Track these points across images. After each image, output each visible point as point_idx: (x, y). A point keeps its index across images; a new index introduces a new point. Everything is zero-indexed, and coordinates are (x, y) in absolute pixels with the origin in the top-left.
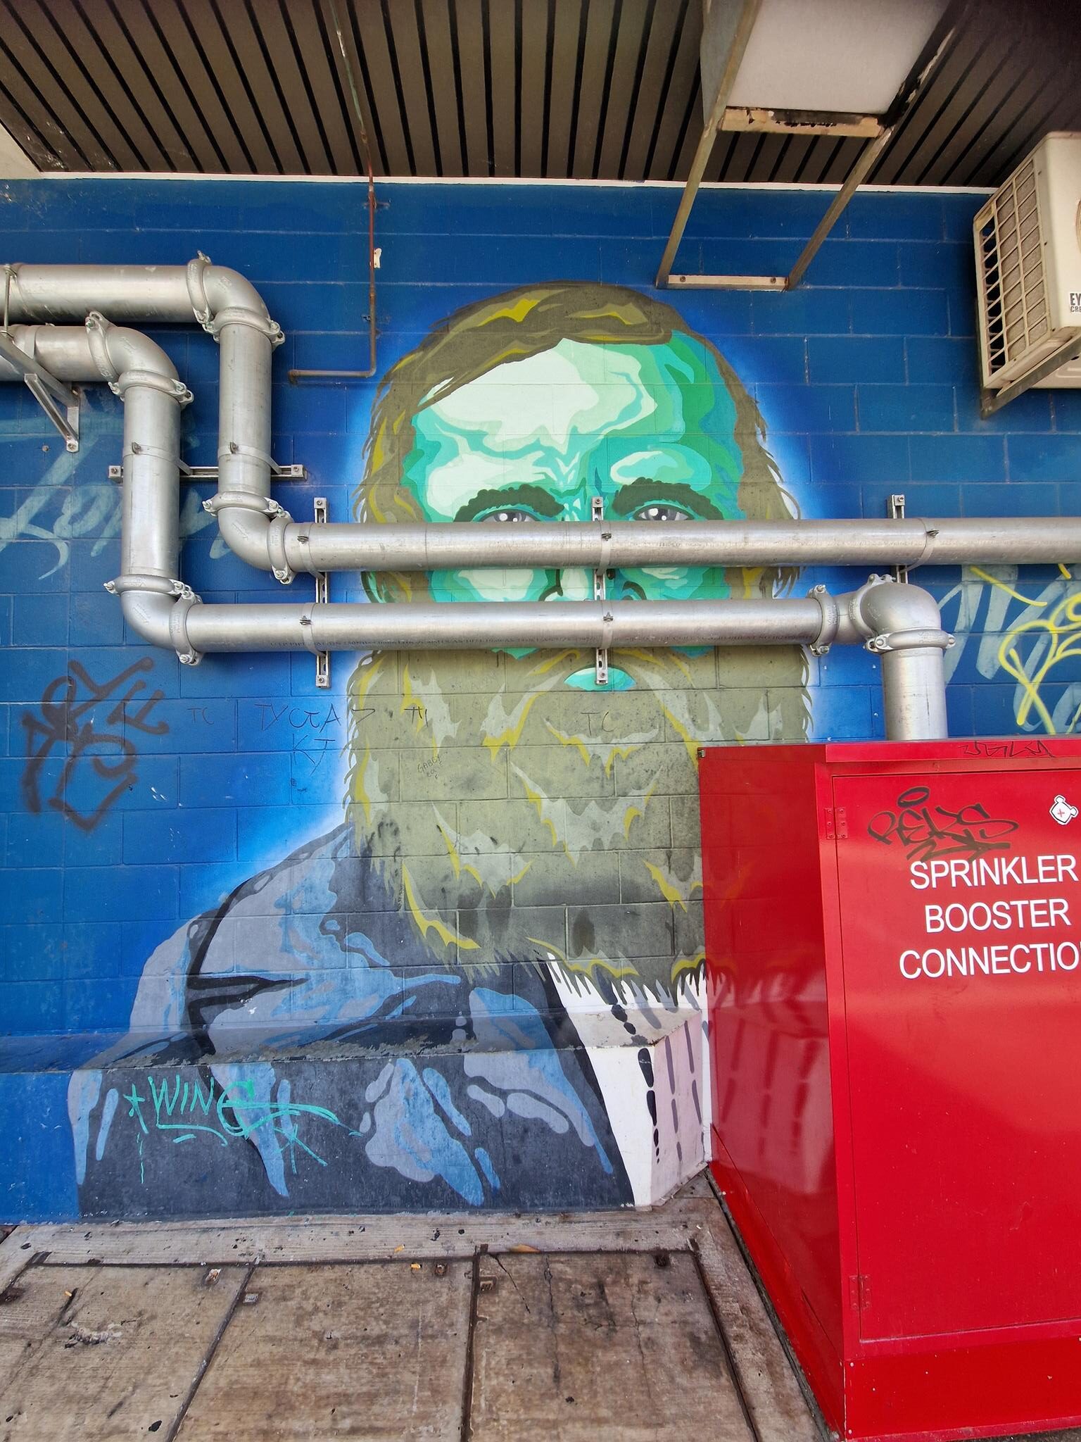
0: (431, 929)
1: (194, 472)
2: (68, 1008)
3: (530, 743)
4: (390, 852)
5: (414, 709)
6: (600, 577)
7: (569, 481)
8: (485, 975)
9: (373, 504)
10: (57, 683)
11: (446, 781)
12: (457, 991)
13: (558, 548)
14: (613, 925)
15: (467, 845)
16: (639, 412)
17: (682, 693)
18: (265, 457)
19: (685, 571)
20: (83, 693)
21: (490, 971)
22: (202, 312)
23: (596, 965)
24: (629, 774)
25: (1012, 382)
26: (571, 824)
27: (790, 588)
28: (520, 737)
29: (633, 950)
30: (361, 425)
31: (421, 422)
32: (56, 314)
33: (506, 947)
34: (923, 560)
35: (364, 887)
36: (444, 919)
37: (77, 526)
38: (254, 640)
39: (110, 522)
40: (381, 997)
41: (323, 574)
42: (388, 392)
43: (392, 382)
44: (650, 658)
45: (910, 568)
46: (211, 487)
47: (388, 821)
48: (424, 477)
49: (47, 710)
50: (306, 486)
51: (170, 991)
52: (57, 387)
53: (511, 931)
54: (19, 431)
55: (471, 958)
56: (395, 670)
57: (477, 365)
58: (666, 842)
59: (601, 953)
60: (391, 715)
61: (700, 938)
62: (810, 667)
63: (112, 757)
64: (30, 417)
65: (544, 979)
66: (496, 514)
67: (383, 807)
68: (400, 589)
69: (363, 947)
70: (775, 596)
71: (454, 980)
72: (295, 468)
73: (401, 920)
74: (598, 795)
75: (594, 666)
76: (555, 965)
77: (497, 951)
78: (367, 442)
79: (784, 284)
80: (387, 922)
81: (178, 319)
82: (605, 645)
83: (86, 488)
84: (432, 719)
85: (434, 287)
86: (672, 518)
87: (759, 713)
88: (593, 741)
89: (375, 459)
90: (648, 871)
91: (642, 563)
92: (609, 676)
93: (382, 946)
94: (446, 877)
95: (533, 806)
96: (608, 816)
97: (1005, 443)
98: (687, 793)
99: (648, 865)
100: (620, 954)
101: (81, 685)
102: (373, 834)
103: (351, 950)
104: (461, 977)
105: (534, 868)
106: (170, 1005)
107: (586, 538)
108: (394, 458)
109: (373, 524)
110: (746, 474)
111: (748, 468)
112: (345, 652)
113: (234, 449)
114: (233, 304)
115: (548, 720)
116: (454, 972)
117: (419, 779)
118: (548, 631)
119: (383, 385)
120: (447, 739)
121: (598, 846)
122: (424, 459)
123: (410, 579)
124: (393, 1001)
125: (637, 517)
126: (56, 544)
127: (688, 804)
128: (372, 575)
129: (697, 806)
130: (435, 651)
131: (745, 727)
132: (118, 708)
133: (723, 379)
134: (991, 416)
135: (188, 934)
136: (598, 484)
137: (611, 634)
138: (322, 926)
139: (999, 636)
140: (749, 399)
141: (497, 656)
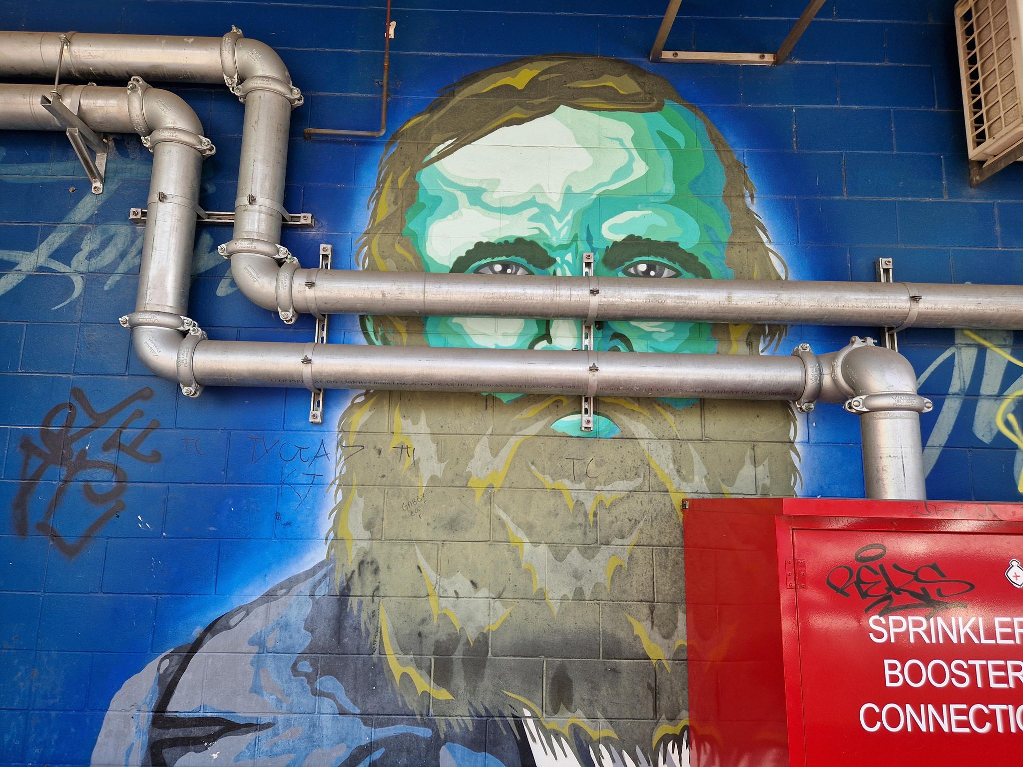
0: (405, 675)
1: (209, 216)
2: (31, 740)
3: (513, 485)
4: (369, 591)
5: (402, 448)
6: (588, 328)
7: (562, 236)
8: (457, 730)
9: (375, 251)
10: (57, 409)
11: (430, 521)
12: (427, 746)
13: (548, 301)
14: (592, 682)
15: (447, 587)
16: (631, 174)
17: (667, 444)
18: (278, 207)
19: (672, 325)
20: (82, 419)
21: (463, 725)
22: (231, 77)
23: (574, 725)
24: (613, 522)
25: (995, 156)
26: (552, 571)
27: (777, 345)
28: (505, 479)
29: (612, 711)
30: (368, 179)
31: (424, 177)
32: (99, 75)
33: (480, 699)
34: (908, 323)
35: (340, 628)
36: (419, 666)
37: (93, 261)
38: (255, 375)
39: (125, 259)
40: (348, 747)
41: (324, 315)
42: (394, 149)
43: (399, 141)
44: (636, 407)
45: (900, 329)
46: (226, 231)
47: (369, 559)
48: (424, 228)
49: (45, 434)
50: (313, 233)
51: (134, 729)
52: (92, 137)
53: (487, 683)
54: (50, 172)
55: (445, 709)
56: (386, 409)
57: (480, 128)
58: (648, 596)
59: (579, 712)
60: (380, 452)
61: (683, 702)
62: (798, 423)
63: (103, 484)
64: (61, 161)
65: (518, 737)
66: (490, 265)
67: (365, 545)
68: (396, 332)
69: (334, 692)
70: (762, 352)
71: (425, 733)
72: (305, 217)
73: (374, 665)
74: (581, 541)
75: (580, 412)
76: (530, 722)
77: (471, 703)
78: (373, 194)
79: (772, 60)
80: (360, 666)
81: (207, 81)
82: (591, 393)
83: (104, 226)
84: (419, 459)
85: (443, 57)
86: (659, 275)
87: (745, 467)
88: (577, 486)
89: (379, 210)
90: (631, 625)
91: (630, 316)
92: (594, 423)
93: (354, 692)
94: (424, 621)
95: (515, 551)
96: (590, 564)
97: (996, 210)
98: (671, 545)
99: (630, 619)
100: (599, 715)
101: (80, 410)
102: (353, 572)
103: (321, 694)
104: (433, 730)
105: (513, 615)
106: (133, 744)
107: (574, 293)
108: (397, 209)
109: (373, 272)
110: (733, 234)
111: (736, 229)
112: (339, 390)
113: (252, 200)
114: (260, 73)
115: (533, 463)
116: (425, 724)
117: (403, 517)
118: (536, 378)
119: (391, 143)
120: (433, 478)
121: (579, 595)
122: (425, 212)
123: (406, 322)
124: (360, 753)
125: (626, 272)
126: (72, 277)
127: (672, 556)
128: (369, 317)
129: (680, 559)
130: (426, 392)
131: (731, 481)
132: (114, 435)
133: (712, 145)
134: (979, 185)
135: (158, 669)
136: (589, 239)
137: (596, 383)
138: (294, 668)
139: (996, 400)
140: (738, 164)
141: (486, 399)
